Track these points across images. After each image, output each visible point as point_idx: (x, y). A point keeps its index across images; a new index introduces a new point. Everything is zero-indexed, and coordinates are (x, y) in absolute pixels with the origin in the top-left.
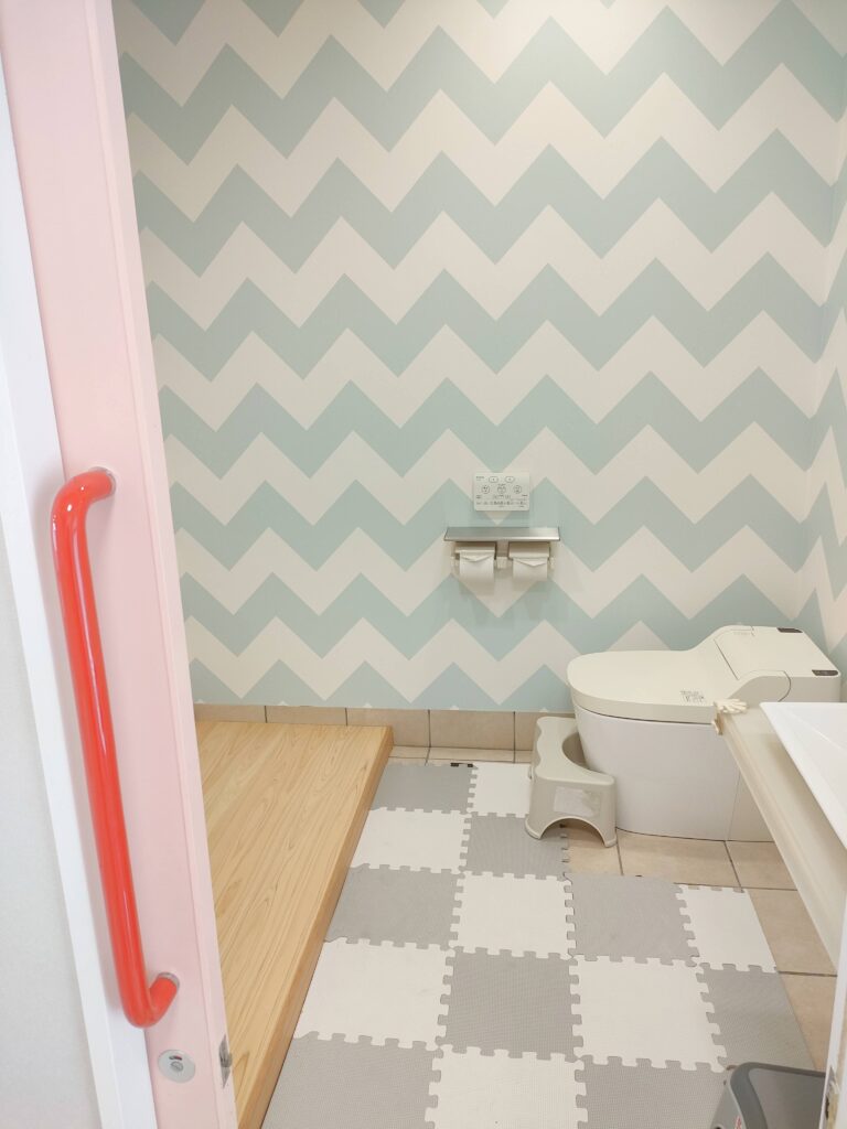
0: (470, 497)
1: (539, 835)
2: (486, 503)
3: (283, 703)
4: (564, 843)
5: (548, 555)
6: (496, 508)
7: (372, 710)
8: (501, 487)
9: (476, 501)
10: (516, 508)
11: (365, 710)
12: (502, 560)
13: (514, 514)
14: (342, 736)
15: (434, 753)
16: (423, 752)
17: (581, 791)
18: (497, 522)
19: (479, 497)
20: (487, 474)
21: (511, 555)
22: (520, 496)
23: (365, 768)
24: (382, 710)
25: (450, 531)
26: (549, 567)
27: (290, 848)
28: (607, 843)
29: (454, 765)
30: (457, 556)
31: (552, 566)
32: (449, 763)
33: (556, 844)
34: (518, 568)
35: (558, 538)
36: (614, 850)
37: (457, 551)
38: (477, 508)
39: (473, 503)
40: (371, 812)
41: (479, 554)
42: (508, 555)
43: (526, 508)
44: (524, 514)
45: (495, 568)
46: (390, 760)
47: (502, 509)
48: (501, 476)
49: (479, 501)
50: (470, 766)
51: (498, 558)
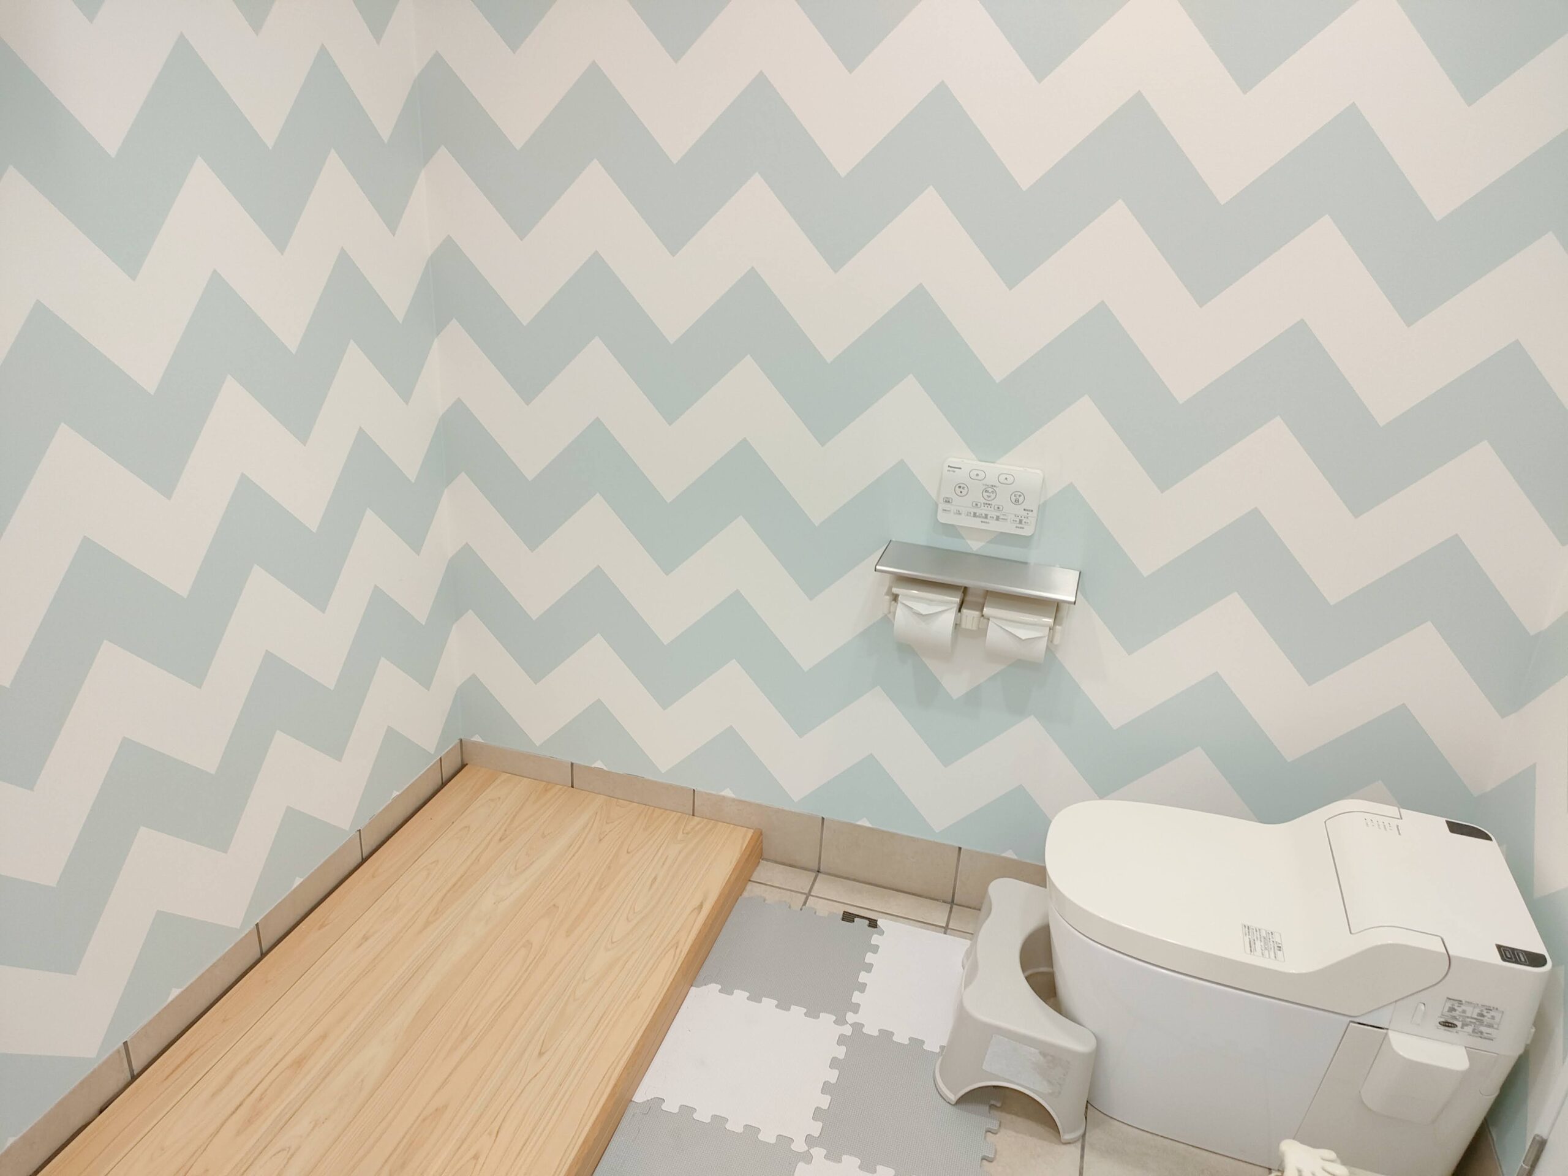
0: (934, 496)
1: (953, 1098)
2: (959, 513)
3: (599, 764)
4: (994, 1125)
5: (1050, 621)
6: (976, 523)
7: (733, 800)
8: (990, 490)
9: (942, 506)
10: (1009, 528)
11: (724, 798)
12: (970, 616)
13: (1003, 538)
14: (680, 836)
15: (823, 887)
16: (803, 881)
17: (1037, 1051)
18: (975, 546)
19: (947, 501)
20: (967, 461)
21: (986, 610)
22: (1019, 510)
23: (701, 906)
24: (750, 804)
25: (891, 551)
26: (1051, 640)
27: (541, 1054)
28: (1066, 1137)
29: (848, 917)
30: (895, 598)
31: (1057, 641)
32: (840, 910)
33: (978, 1119)
34: (995, 634)
35: (1073, 599)
36: (1075, 1150)
37: (895, 590)
38: (943, 518)
39: (937, 505)
40: (693, 990)
41: (931, 602)
42: (982, 610)
43: (1027, 531)
44: (1024, 541)
45: (957, 625)
46: (750, 886)
47: (984, 527)
48: (993, 470)
49: (947, 506)
50: (873, 924)
51: (964, 611)
